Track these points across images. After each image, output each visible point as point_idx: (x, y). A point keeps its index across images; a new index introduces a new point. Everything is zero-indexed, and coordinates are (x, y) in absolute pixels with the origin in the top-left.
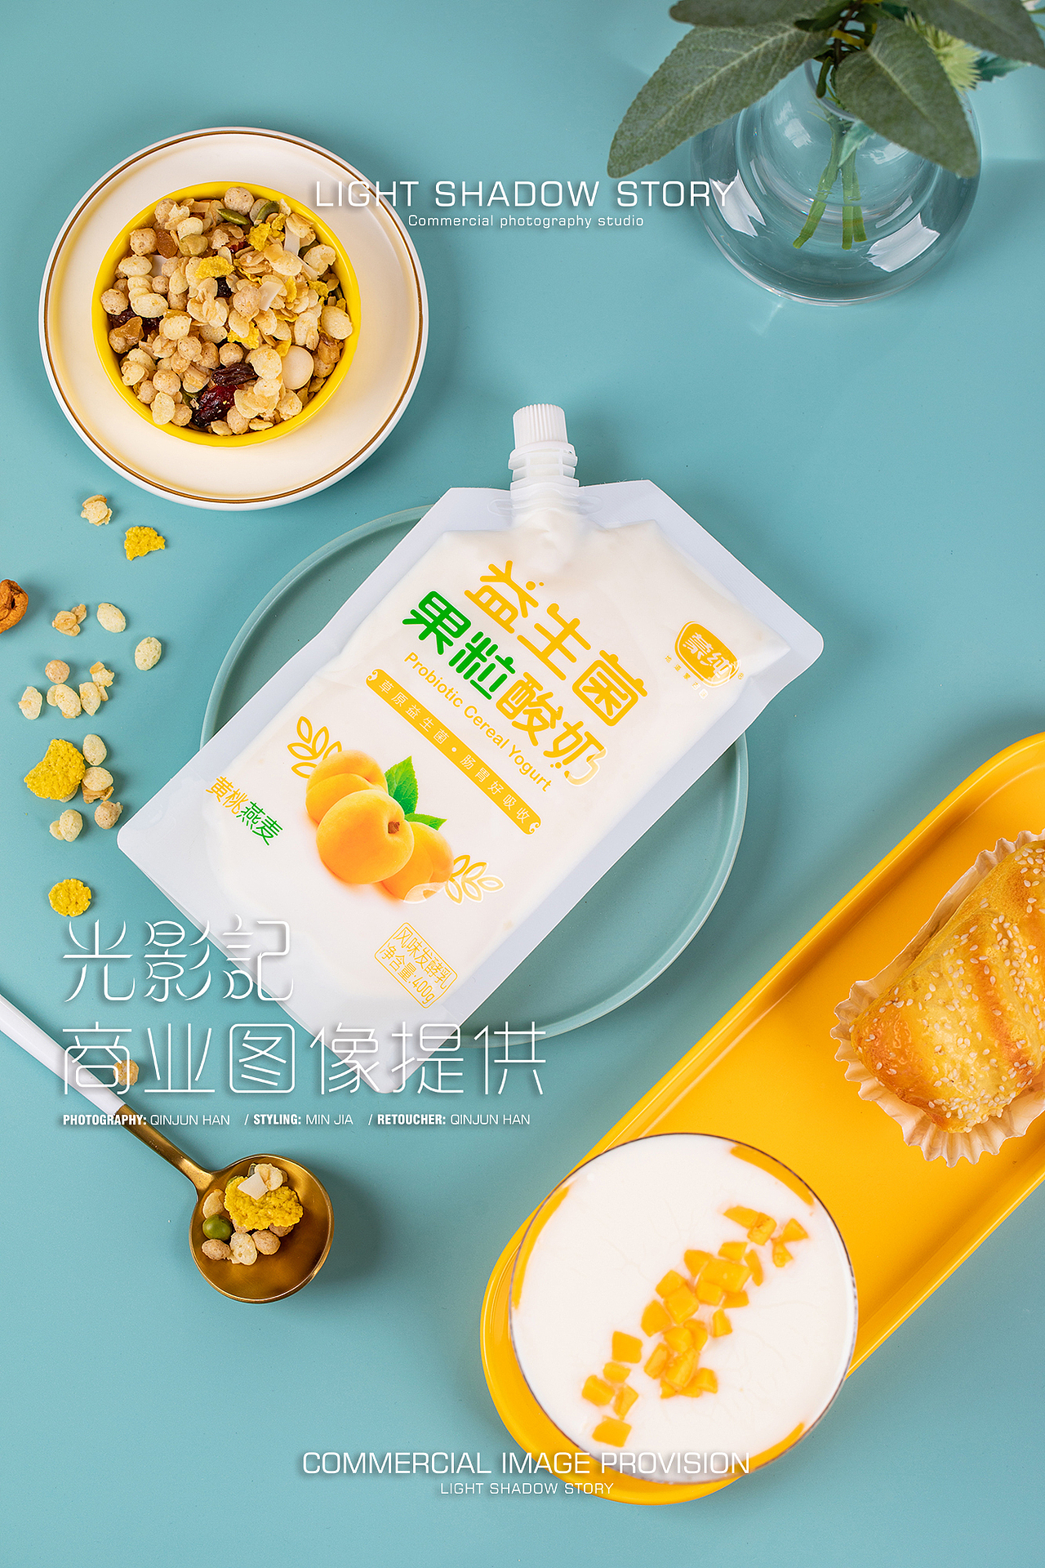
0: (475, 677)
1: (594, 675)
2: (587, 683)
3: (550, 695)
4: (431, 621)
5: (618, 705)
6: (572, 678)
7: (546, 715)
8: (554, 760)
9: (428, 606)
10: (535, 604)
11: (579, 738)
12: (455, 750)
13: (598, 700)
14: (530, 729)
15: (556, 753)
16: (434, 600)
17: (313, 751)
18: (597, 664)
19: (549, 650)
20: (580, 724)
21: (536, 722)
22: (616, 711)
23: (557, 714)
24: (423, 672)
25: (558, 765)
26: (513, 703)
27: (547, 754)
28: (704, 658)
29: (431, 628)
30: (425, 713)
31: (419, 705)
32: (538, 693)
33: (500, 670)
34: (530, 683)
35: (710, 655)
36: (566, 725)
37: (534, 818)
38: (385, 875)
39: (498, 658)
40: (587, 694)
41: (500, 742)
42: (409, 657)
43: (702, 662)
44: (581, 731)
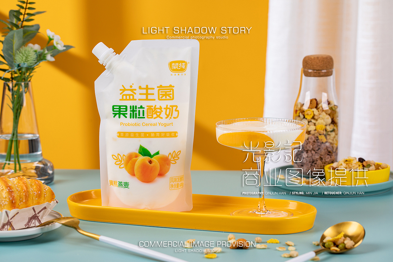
0: (138, 116)
1: (160, 93)
2: (160, 96)
3: (156, 106)
4: (118, 112)
5: (171, 94)
6: (156, 98)
7: (159, 110)
8: (169, 118)
9: (115, 110)
10: (135, 90)
11: (170, 109)
12: (147, 135)
13: (166, 97)
14: (158, 116)
15: (168, 116)
16: (115, 107)
17: (120, 161)
18: (159, 90)
19: (147, 97)
20: (167, 106)
21: (158, 114)
22: (171, 96)
23: (161, 108)
24: (126, 125)
25: (171, 118)
26: (150, 114)
27: (166, 118)
28: (178, 67)
29: (120, 114)
30: (135, 133)
31: (132, 133)
32: (153, 108)
33: (141, 110)
34: (150, 107)
35: (179, 66)
36: (164, 108)
37: (176, 133)
38: (157, 173)
39: (139, 108)
40: (162, 98)
41: (155, 125)
42: (121, 124)
43: (179, 69)
44: (169, 107)
